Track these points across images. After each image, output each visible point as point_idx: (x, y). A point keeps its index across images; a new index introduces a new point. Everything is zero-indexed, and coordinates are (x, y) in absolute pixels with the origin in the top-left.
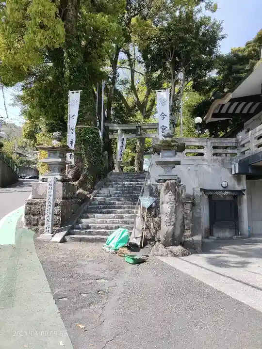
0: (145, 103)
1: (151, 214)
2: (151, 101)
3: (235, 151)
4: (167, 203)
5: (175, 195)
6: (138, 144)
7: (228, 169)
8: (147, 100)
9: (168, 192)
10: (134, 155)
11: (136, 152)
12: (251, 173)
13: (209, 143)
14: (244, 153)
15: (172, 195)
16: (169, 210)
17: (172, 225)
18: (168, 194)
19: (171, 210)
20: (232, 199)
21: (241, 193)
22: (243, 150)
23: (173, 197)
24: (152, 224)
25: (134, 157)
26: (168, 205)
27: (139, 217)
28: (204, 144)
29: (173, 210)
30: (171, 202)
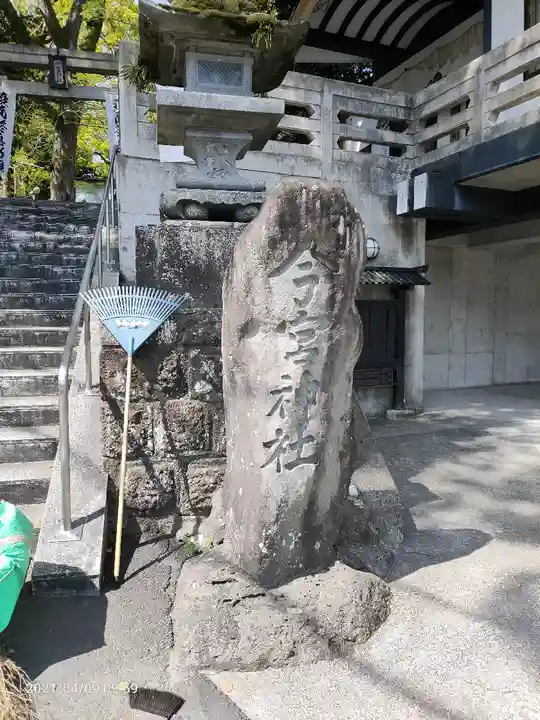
0: (73, 28)
1: (154, 381)
2: (90, 24)
3: (402, 138)
4: (282, 327)
5: (331, 277)
6: (57, 146)
7: (382, 197)
8: (80, 19)
9: (293, 255)
10: (46, 175)
11: (52, 169)
12: (457, 213)
13: (328, 98)
14: (431, 145)
15: (313, 278)
16: (294, 370)
17: (306, 460)
18: (293, 271)
19: (306, 373)
20: (387, 297)
21: (414, 276)
22: (430, 133)
23: (321, 290)
24: (160, 432)
25: (46, 183)
26: (285, 343)
27: (81, 388)
28: (313, 100)
29: (317, 372)
30: (305, 325)
